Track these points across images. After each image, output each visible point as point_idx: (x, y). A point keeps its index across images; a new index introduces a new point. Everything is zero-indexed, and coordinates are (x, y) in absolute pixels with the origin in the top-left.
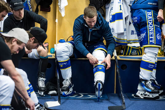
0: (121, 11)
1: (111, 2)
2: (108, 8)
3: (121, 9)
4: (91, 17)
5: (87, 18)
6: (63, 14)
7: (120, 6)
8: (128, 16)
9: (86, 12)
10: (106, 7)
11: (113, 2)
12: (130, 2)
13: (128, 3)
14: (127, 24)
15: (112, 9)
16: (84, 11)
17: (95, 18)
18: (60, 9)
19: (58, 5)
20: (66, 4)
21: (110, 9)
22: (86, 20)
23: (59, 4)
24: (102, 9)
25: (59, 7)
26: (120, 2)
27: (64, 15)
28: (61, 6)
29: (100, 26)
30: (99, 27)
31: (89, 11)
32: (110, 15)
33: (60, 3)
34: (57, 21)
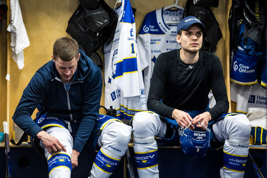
0: (134, 56)
1: (114, 40)
2: (110, 52)
3: (133, 52)
4: (66, 59)
5: (57, 60)
6: (21, 64)
7: (132, 45)
8: (148, 67)
9: (57, 48)
10: (105, 49)
11: (118, 39)
12: (151, 40)
13: (147, 42)
14: (146, 83)
15: (116, 52)
16: (55, 45)
17: (74, 62)
18: (15, 54)
19: (10, 47)
20: (27, 44)
21: (112, 52)
22: (57, 63)
23: (12, 44)
24: (98, 54)
25: (13, 50)
26: (132, 37)
27: (23, 65)
28: (16, 47)
29: (84, 77)
30: (83, 79)
31: (63, 48)
32: (114, 64)
33: (15, 42)
34: (8, 77)
